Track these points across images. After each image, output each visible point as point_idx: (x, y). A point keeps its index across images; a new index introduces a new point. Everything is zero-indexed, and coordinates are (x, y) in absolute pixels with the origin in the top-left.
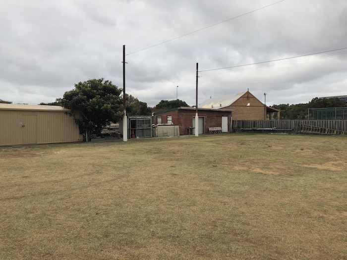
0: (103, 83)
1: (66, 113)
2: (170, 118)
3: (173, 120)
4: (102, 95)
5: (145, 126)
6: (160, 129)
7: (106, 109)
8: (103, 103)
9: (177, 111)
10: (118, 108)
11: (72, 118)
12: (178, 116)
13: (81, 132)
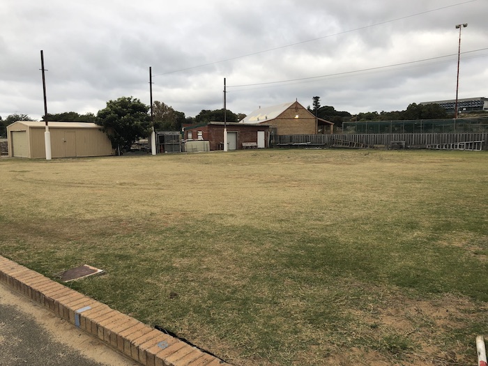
0: (132, 100)
1: (100, 129)
2: (200, 134)
3: (203, 136)
4: (132, 113)
5: (174, 142)
6: (189, 145)
7: (136, 126)
8: (133, 121)
9: (207, 126)
10: (146, 125)
11: (105, 134)
12: (208, 131)
13: (113, 148)
